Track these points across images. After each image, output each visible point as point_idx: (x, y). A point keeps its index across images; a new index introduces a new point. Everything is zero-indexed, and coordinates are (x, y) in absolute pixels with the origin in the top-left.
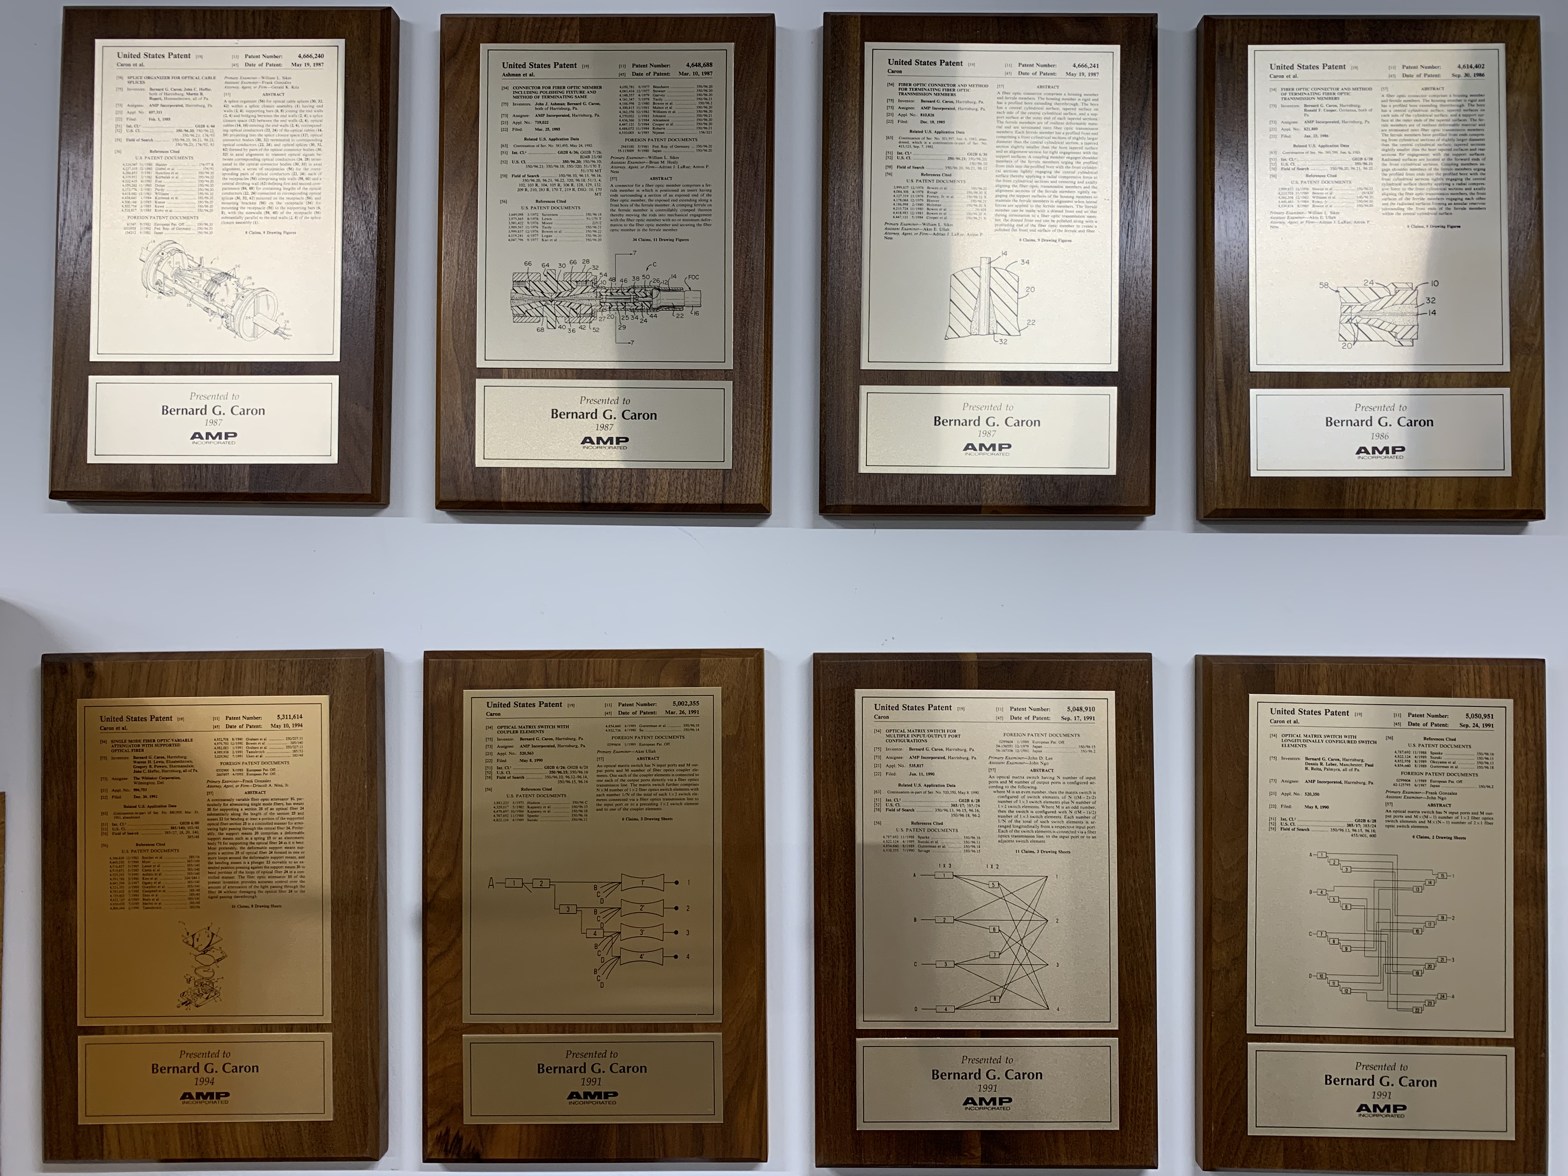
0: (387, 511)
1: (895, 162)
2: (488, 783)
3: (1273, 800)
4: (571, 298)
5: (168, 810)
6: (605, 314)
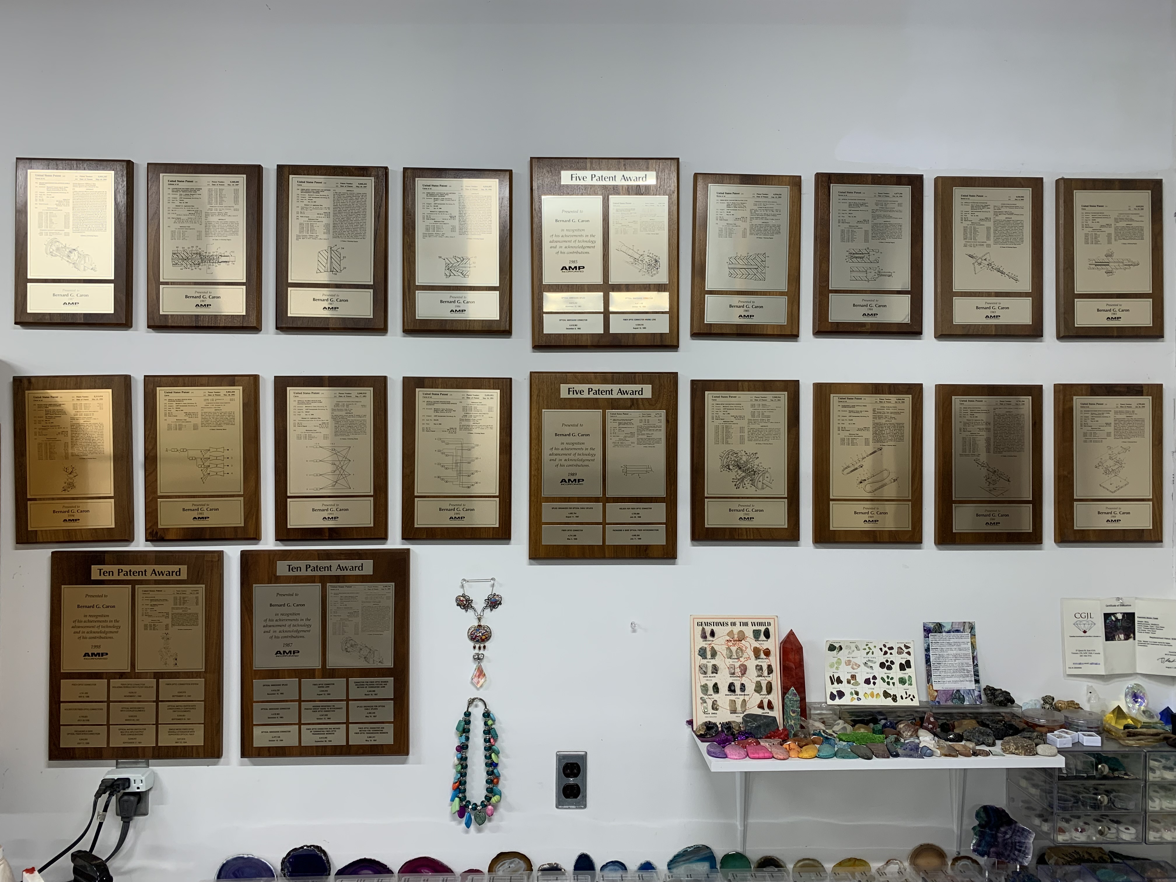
0: (132, 329)
1: (300, 215)
2: (165, 418)
3: (423, 422)
4: (192, 259)
5: (57, 427)
6: (204, 264)
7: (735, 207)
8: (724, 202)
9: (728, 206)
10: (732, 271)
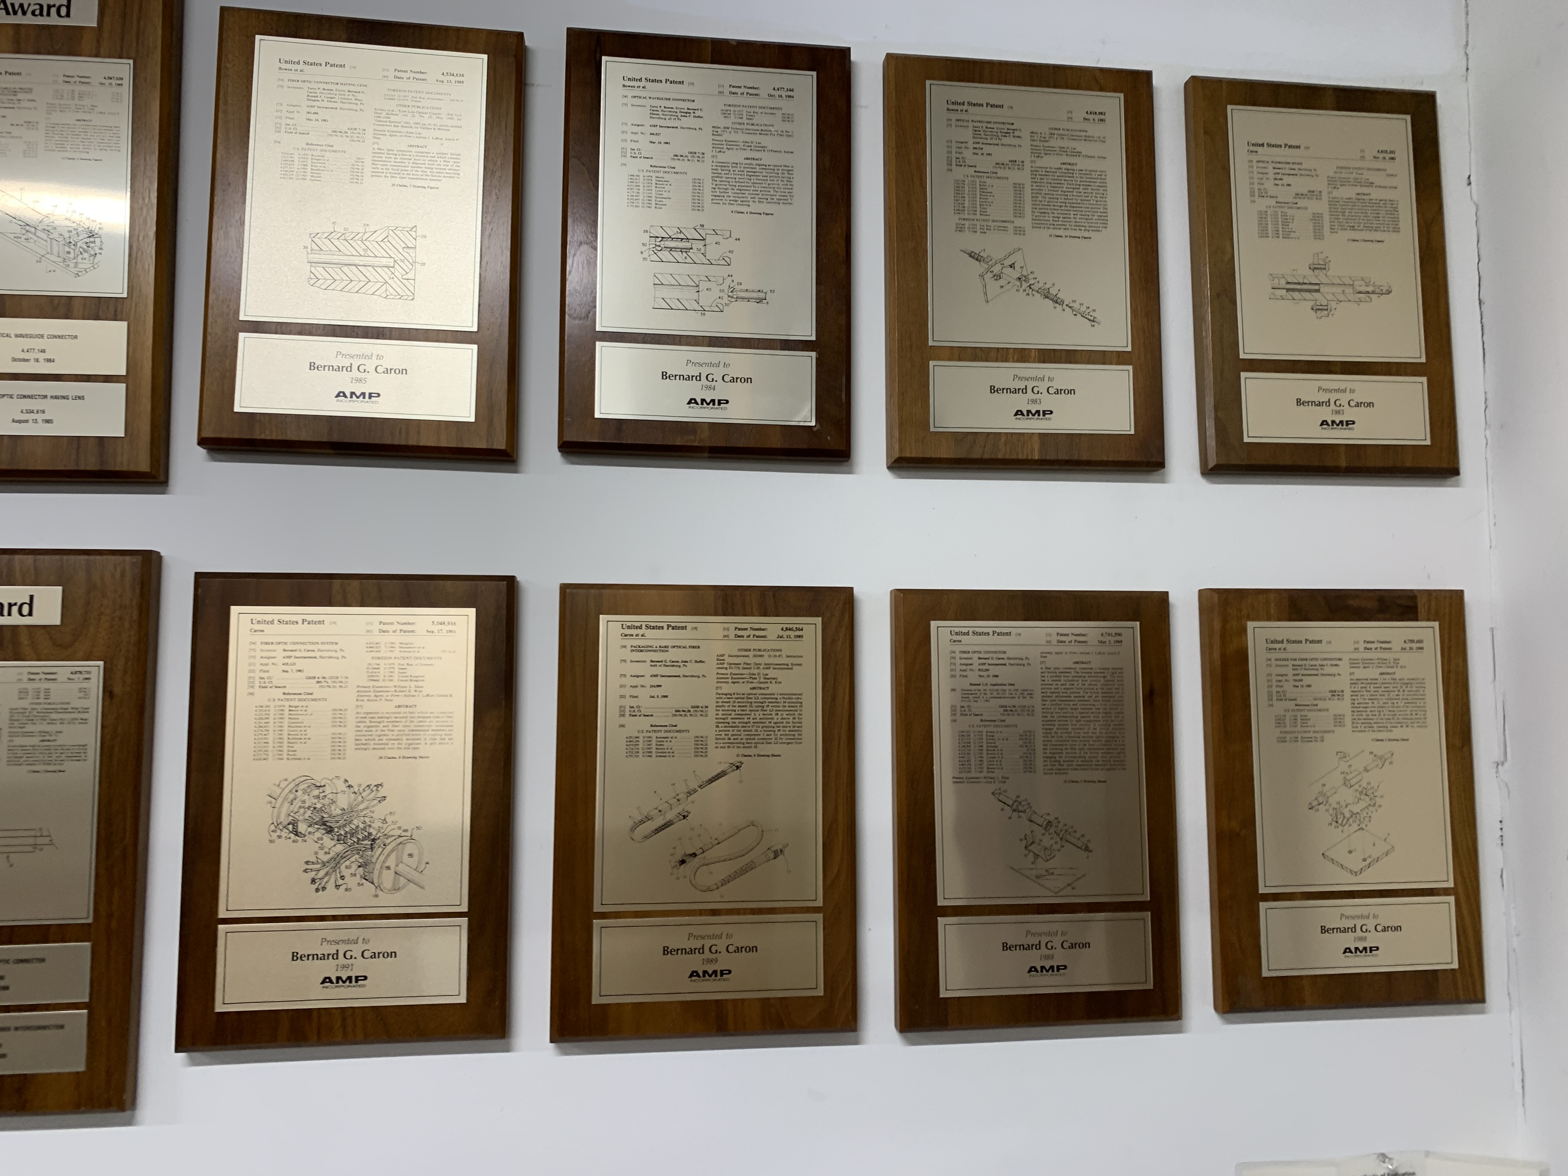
7: (331, 99)
8: (299, 84)
9: (312, 97)
10: (319, 271)
